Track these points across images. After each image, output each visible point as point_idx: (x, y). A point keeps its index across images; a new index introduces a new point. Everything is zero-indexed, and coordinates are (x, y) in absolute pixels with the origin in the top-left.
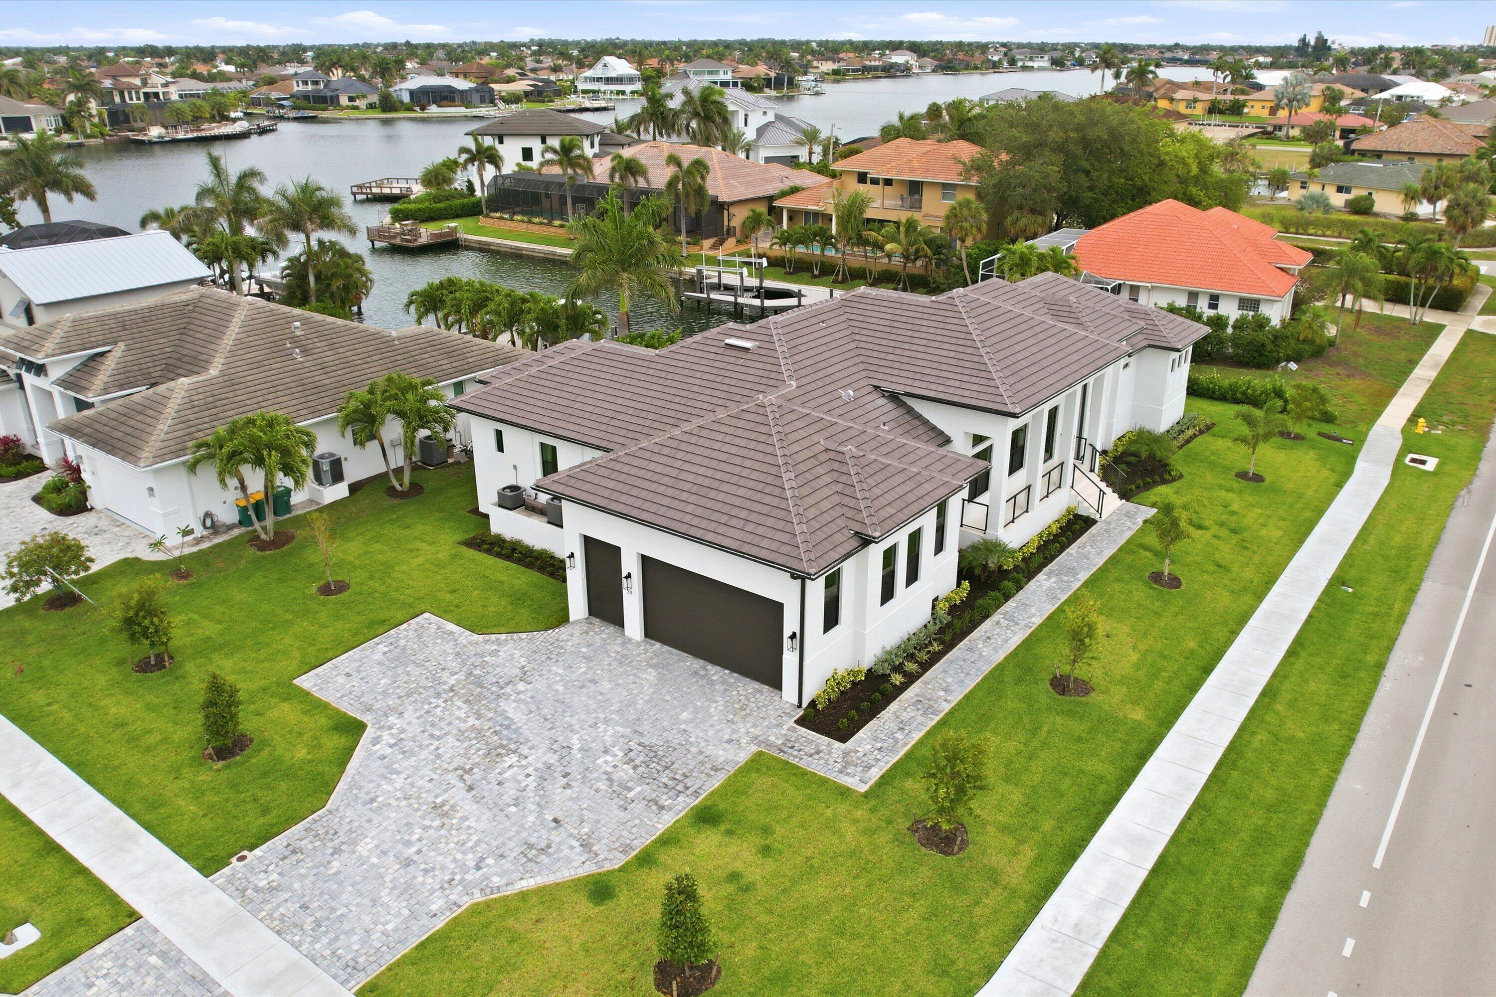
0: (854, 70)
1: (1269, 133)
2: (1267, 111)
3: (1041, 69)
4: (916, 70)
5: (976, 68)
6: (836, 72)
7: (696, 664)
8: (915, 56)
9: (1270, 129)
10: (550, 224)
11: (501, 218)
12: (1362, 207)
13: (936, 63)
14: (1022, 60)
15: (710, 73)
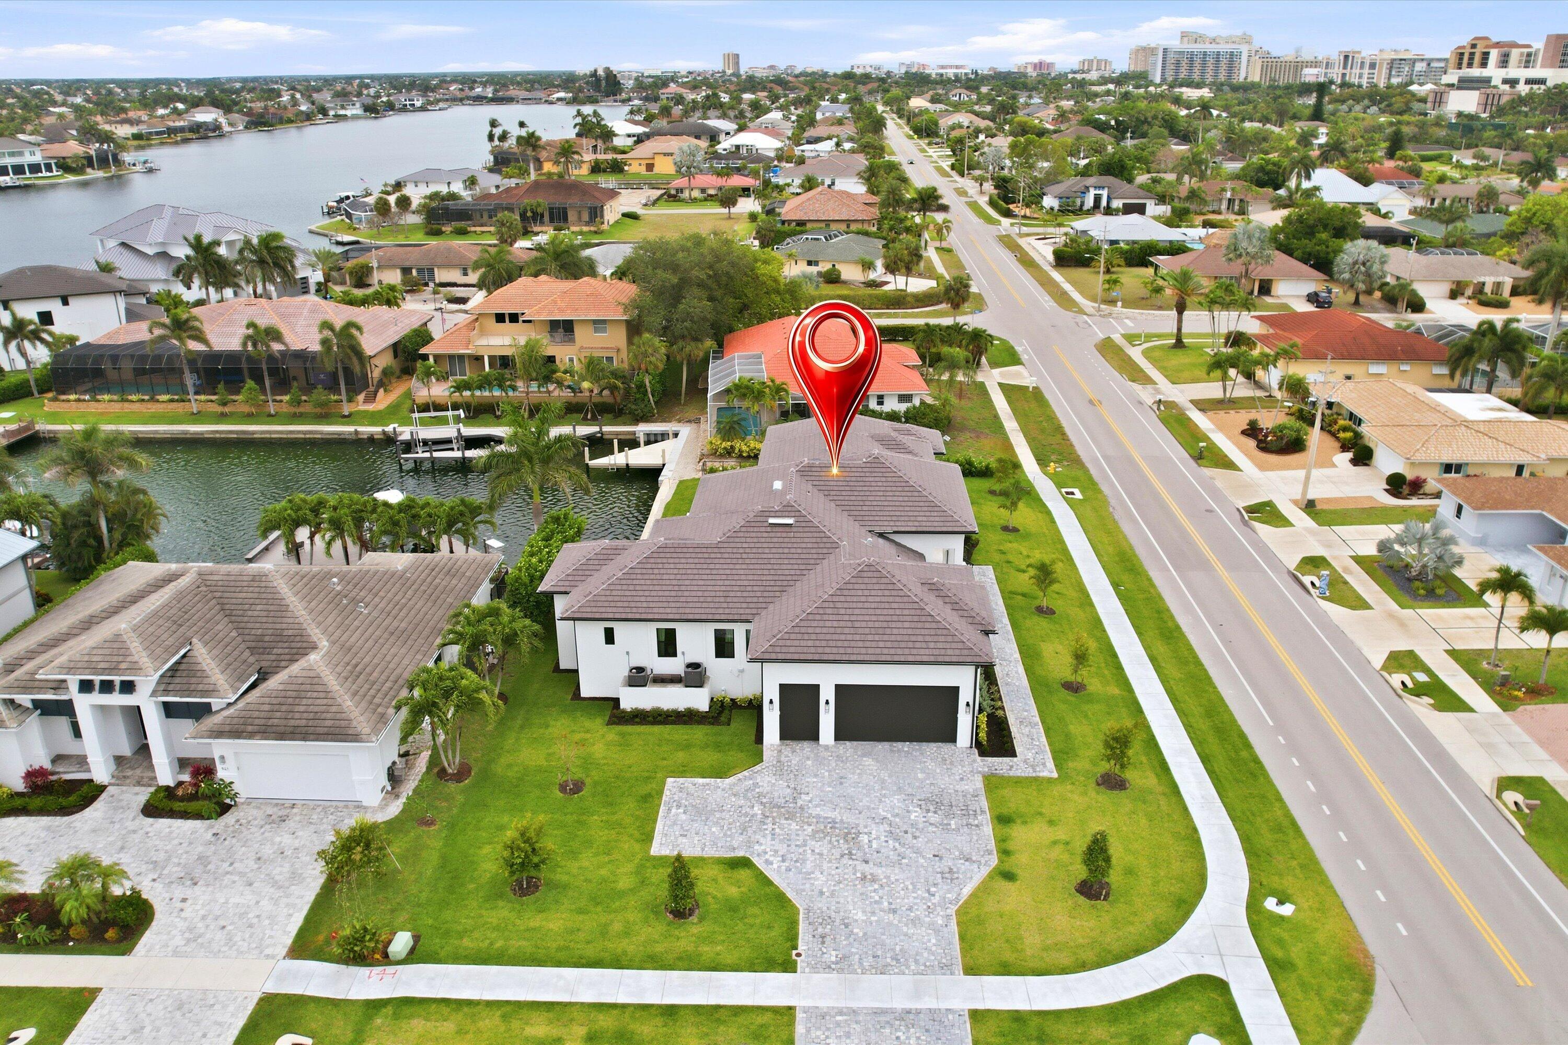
0: (158, 133)
1: (674, 196)
2: (644, 168)
3: (355, 117)
4: (226, 128)
5: (292, 122)
6: (137, 137)
7: (886, 745)
8: (221, 112)
9: (673, 192)
10: (153, 400)
11: (79, 400)
12: (832, 278)
13: (247, 119)
14: (332, 109)
15: (12, 154)
